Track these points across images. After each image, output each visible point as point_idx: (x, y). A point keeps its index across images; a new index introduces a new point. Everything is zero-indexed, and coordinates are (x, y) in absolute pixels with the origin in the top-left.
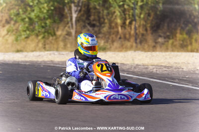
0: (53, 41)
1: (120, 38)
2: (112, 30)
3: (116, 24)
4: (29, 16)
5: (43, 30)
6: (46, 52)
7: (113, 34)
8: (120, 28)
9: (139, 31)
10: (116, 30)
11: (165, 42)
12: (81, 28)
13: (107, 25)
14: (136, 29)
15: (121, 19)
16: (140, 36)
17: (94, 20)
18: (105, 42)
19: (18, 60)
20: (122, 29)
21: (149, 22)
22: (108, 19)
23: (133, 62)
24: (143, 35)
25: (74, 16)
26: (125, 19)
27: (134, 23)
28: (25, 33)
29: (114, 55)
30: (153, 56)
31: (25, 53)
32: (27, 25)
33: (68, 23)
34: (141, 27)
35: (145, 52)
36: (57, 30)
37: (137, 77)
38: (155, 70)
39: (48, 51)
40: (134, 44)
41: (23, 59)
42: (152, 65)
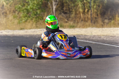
0: (42, 23)
1: (82, 20)
2: (77, 16)
3: (80, 12)
4: (26, 8)
5: (35, 16)
6: (39, 29)
7: (78, 18)
8: (82, 14)
9: (93, 16)
10: (79, 15)
11: (109, 22)
12: (59, 14)
13: (74, 13)
14: (91, 15)
15: (82, 9)
16: (94, 19)
17: (66, 10)
18: (73, 23)
19: (21, 35)
20: (83, 15)
21: (99, 10)
22: (74, 9)
23: (92, 34)
24: (96, 18)
25: (54, 7)
26: (85, 9)
27: (90, 11)
28: (24, 18)
29: (80, 30)
30: (103, 30)
31: (26, 30)
32: (26, 13)
33: (50, 12)
34: (95, 13)
35: (98, 28)
36: (44, 16)
37: (95, 43)
38: (105, 38)
39: (39, 28)
40: (91, 24)
41: (25, 34)
42: (103, 36)
